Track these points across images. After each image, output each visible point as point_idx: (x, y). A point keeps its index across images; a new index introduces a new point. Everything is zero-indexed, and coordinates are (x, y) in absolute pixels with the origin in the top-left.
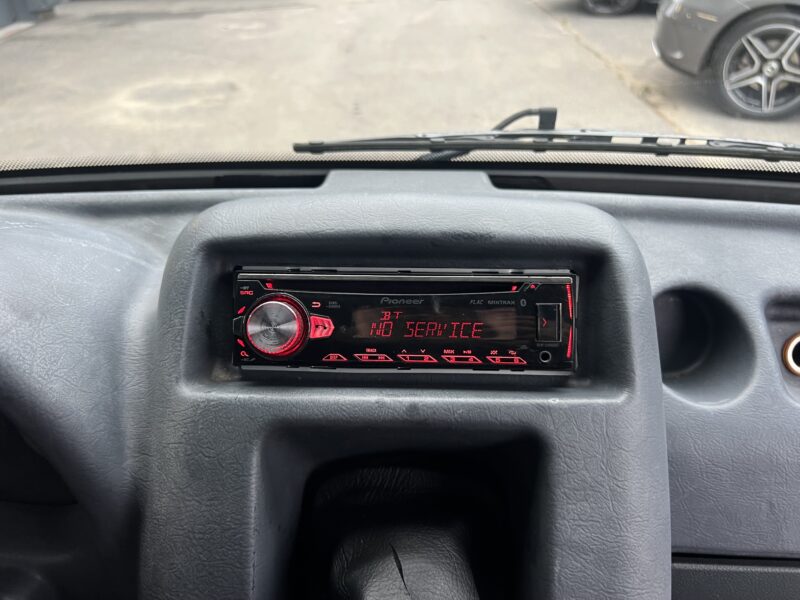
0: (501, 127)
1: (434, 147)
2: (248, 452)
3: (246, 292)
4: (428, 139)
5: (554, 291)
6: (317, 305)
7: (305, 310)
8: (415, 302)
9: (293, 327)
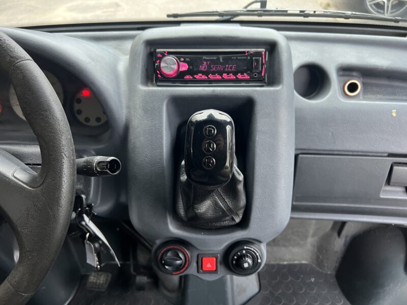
0: (246, 7)
1: (220, 15)
2: (162, 105)
3: (159, 55)
4: (218, 12)
5: (259, 54)
6: (182, 59)
7: (178, 61)
8: (214, 58)
9: (175, 67)
